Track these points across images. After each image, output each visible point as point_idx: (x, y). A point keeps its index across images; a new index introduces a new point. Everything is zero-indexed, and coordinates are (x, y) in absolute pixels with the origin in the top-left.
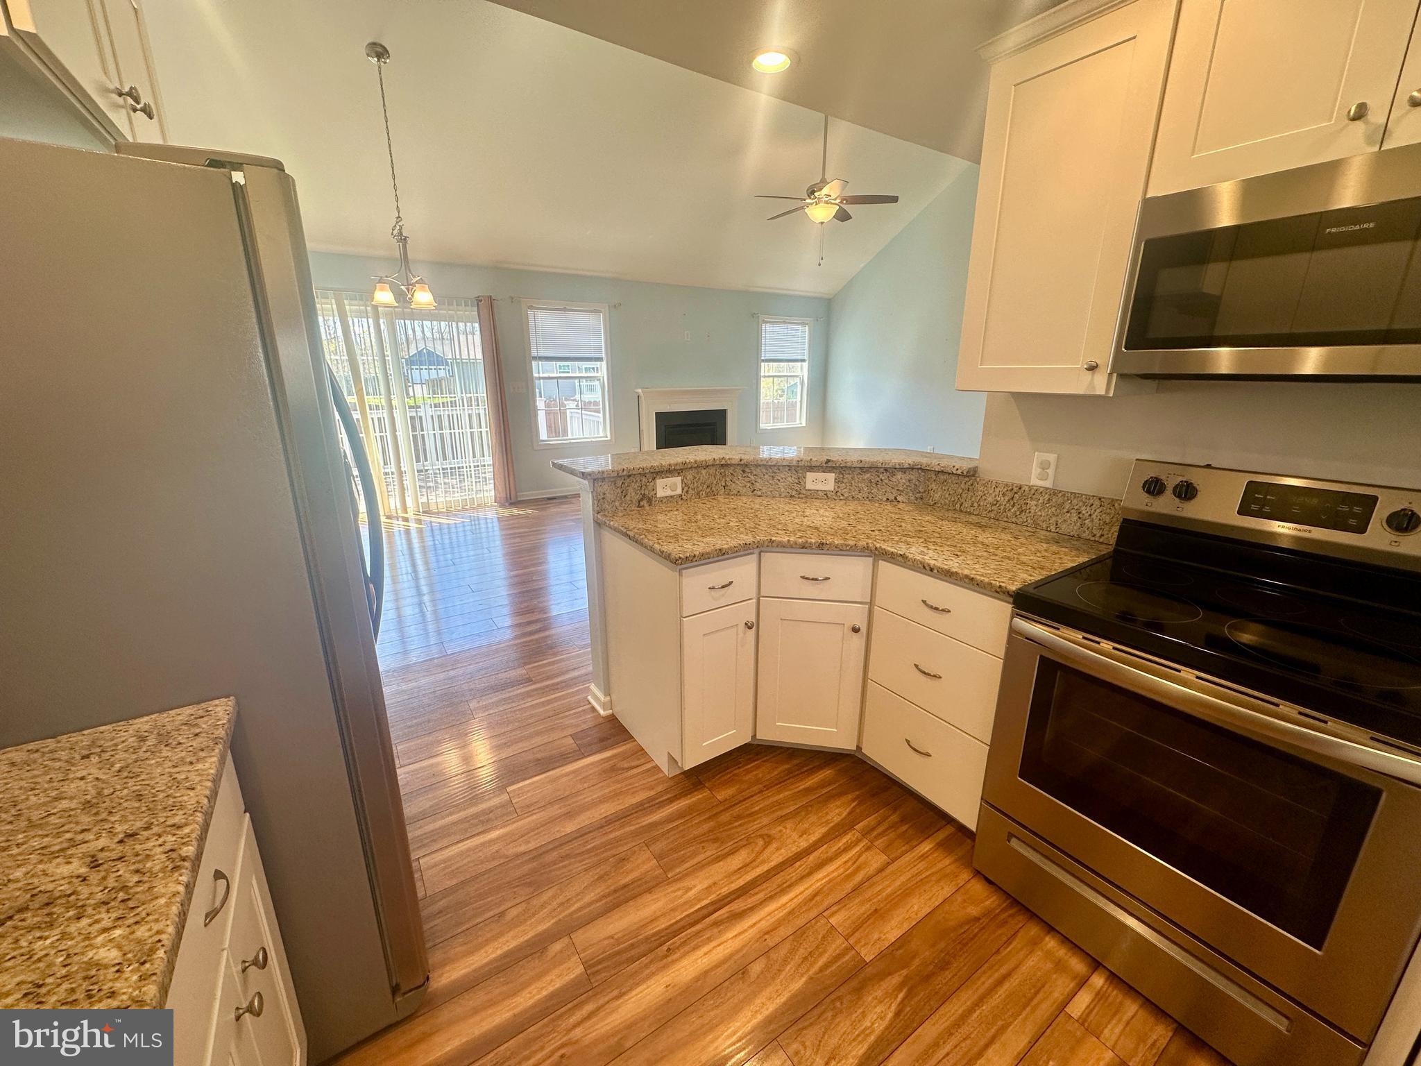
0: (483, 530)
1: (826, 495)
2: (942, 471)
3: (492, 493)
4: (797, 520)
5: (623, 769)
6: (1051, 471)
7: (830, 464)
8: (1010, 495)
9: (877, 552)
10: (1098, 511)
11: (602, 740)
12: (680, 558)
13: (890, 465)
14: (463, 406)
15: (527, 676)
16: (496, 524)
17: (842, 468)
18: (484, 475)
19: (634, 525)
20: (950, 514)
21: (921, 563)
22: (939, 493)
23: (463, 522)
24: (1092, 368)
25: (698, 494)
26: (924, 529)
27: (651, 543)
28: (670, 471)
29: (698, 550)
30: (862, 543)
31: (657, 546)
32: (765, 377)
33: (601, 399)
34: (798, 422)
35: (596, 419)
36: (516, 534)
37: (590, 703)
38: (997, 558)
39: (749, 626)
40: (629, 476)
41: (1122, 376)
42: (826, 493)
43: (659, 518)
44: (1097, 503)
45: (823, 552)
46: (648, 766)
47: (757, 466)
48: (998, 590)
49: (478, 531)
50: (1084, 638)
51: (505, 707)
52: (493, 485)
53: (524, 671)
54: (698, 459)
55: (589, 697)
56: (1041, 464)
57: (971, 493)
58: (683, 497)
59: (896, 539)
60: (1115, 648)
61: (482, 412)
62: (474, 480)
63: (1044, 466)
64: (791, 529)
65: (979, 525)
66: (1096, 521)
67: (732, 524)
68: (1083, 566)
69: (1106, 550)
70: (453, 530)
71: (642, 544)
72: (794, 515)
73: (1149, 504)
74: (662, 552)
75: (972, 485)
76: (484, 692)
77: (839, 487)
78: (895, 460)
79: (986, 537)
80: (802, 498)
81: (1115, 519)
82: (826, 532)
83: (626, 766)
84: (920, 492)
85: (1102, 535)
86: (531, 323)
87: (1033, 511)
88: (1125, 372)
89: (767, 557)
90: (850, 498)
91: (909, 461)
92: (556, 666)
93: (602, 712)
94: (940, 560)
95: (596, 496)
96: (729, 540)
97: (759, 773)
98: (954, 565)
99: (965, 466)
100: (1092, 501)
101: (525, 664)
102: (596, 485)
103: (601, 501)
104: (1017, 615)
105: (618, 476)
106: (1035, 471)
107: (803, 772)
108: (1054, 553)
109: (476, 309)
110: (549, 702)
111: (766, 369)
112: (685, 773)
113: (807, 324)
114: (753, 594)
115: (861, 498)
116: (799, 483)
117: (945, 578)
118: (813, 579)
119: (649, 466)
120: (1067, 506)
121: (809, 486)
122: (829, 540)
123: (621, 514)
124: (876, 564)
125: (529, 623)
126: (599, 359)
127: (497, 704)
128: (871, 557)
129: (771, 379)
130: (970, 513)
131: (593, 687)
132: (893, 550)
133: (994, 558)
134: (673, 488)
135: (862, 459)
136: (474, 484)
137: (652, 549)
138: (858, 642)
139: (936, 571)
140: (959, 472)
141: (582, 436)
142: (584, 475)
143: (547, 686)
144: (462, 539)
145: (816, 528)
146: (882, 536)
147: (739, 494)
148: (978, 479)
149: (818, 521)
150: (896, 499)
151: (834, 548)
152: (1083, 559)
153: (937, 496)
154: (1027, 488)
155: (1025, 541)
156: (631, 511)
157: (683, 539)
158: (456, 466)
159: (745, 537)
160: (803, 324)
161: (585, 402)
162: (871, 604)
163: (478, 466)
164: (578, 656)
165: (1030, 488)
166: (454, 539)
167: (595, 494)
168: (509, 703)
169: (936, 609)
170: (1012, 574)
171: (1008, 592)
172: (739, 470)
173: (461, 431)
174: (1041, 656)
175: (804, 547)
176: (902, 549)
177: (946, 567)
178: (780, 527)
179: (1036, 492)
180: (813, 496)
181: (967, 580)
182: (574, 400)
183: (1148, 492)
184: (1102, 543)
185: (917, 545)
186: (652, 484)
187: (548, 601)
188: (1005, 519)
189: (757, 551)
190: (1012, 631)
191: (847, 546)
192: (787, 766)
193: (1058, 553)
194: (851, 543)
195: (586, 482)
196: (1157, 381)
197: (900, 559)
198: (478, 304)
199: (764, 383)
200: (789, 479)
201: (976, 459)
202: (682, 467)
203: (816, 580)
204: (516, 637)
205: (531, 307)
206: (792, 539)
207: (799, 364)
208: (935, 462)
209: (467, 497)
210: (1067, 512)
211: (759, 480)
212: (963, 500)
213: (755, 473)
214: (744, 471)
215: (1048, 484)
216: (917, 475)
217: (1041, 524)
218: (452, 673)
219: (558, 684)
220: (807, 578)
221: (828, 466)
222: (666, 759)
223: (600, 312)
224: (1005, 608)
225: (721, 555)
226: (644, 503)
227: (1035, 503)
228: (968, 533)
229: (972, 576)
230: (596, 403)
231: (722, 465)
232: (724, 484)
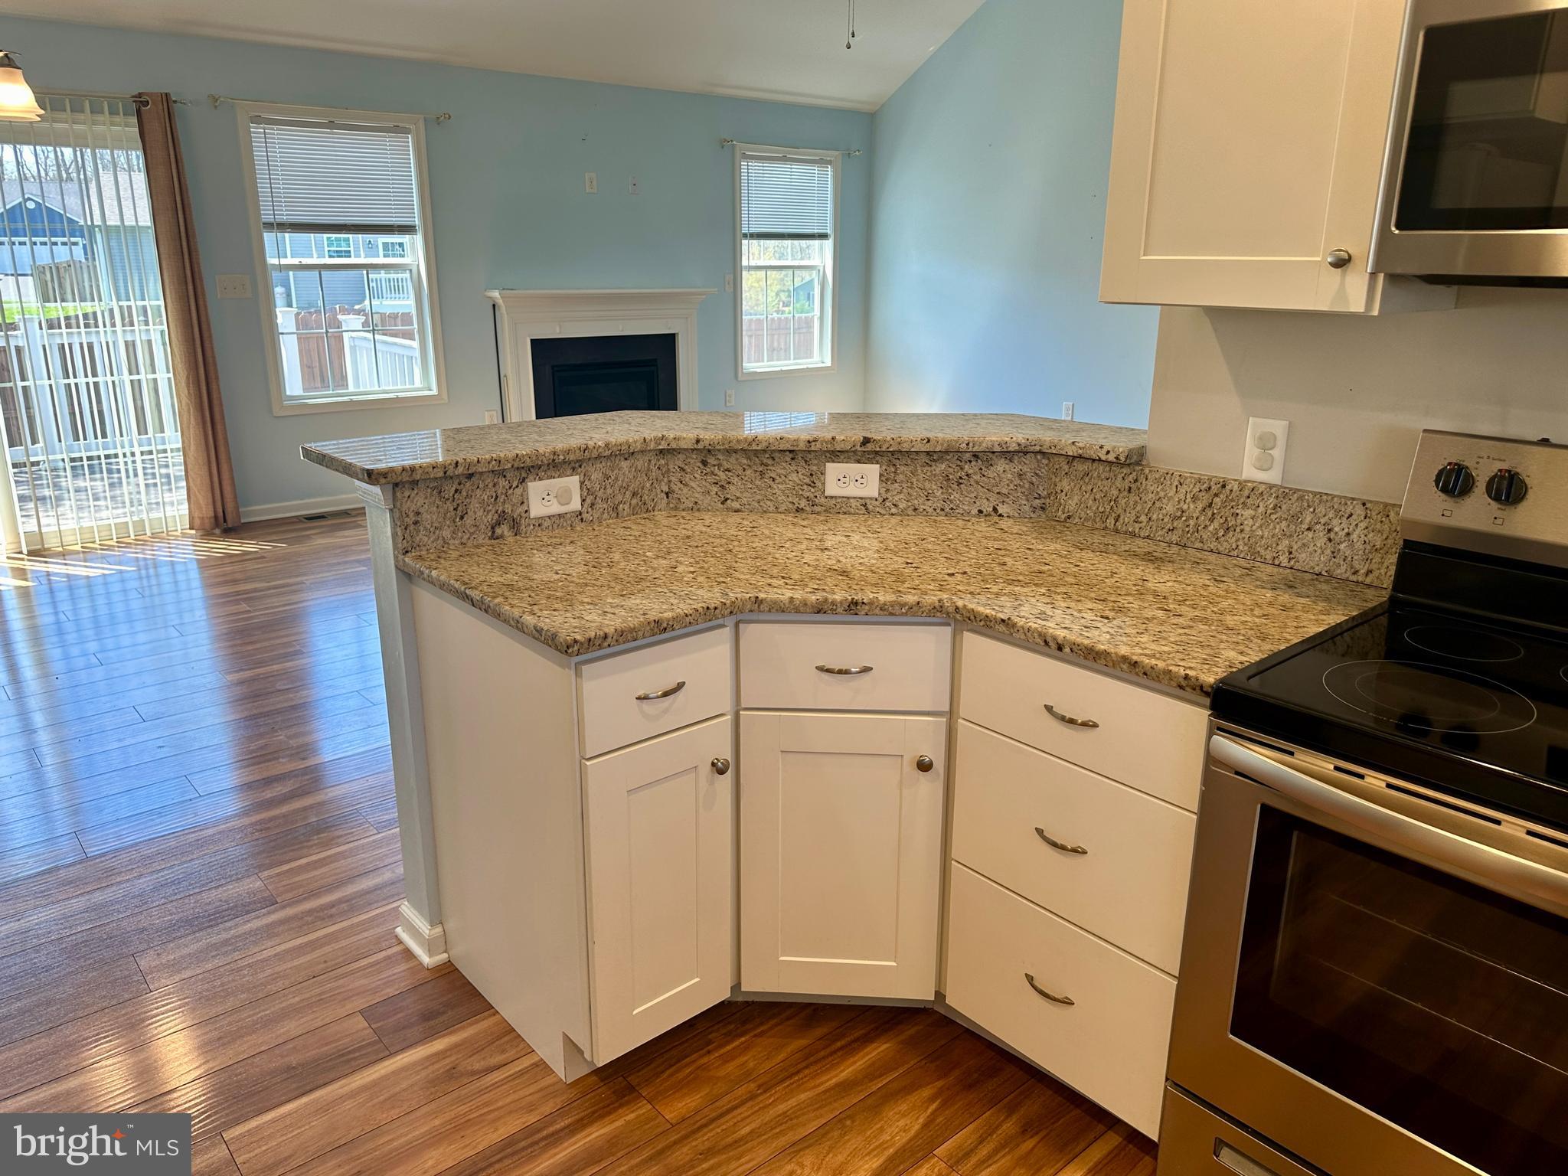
0: (167, 588)
1: (865, 505)
2: (1080, 457)
3: (184, 509)
4: (808, 558)
5: (473, 1073)
6: (1277, 453)
7: (870, 447)
8: (1205, 498)
9: (958, 616)
10: (1363, 525)
11: (427, 1017)
12: (576, 641)
13: (983, 447)
14: (113, 325)
15: (266, 894)
16: (195, 574)
17: (893, 453)
18: (164, 471)
19: (484, 574)
20: (1097, 538)
21: (1040, 635)
22: (1076, 499)
23: (121, 572)
24: (1341, 263)
25: (615, 508)
26: (1047, 568)
27: (516, 612)
28: (554, 465)
29: (612, 624)
30: (931, 599)
31: (529, 620)
32: (750, 268)
33: (414, 312)
34: (816, 357)
35: (406, 352)
36: (238, 593)
37: (401, 942)
38: (1181, 620)
39: (719, 769)
40: (470, 476)
41: (1393, 278)
42: (864, 503)
43: (536, 560)
44: (1359, 511)
45: (855, 618)
46: (526, 1062)
47: (730, 451)
48: (1184, 683)
49: (155, 590)
50: (1337, 768)
51: (217, 962)
52: (184, 492)
53: (259, 883)
54: (613, 440)
55: (399, 930)
56: (1260, 438)
57: (1133, 498)
58: (585, 516)
59: (995, 589)
60: (1389, 786)
61: (156, 338)
62: (142, 483)
63: (1266, 443)
64: (796, 577)
65: (1150, 558)
66: (1359, 545)
67: (680, 569)
68: (1339, 631)
69: (1376, 598)
70: (100, 590)
71: (498, 615)
72: (803, 547)
73: (1447, 513)
74: (539, 631)
75: (1136, 481)
76: (172, 932)
77: (887, 490)
78: (993, 436)
79: (1162, 580)
80: (818, 513)
81: (1390, 542)
82: (863, 579)
83: (477, 1066)
84: (1040, 497)
85: (1369, 572)
86: (259, 153)
87: (1247, 529)
88: (1399, 271)
89: (752, 632)
90: (910, 511)
91: (1017, 436)
92: (333, 866)
93: (426, 960)
94: (1076, 628)
95: (401, 518)
96: (675, 602)
97: (749, 1060)
98: (1101, 637)
99: (1122, 445)
100: (1349, 510)
101: (262, 867)
102: (398, 494)
103: (412, 527)
104: (1219, 729)
105: (446, 477)
106: (1251, 450)
107: (835, 1052)
108: (1285, 608)
109: (134, 120)
110: (313, 945)
111: (753, 253)
112: (598, 1071)
113: (830, 163)
114: (726, 705)
115: (930, 510)
116: (812, 484)
117: (1087, 663)
118: (840, 672)
119: (511, 455)
120: (1308, 518)
121: (832, 488)
122: (868, 595)
123: (455, 554)
124: (958, 638)
125: (268, 782)
126: (407, 229)
127: (199, 957)
128: (949, 625)
129: (762, 273)
130: (1133, 535)
131: (406, 909)
132: (988, 612)
133: (1176, 620)
134: (564, 497)
135: (930, 435)
136: (142, 488)
137: (518, 626)
138: (929, 788)
139: (1067, 650)
140: (1111, 457)
141: (376, 388)
142: (371, 476)
143: (310, 912)
144: (119, 608)
145: (844, 573)
146: (968, 584)
147: (696, 507)
148: (1147, 471)
149: (848, 558)
150: (995, 510)
151: (877, 611)
152: (1335, 618)
153: (1072, 504)
154: (1236, 488)
155: (1233, 587)
156: (477, 547)
157: (582, 603)
158: (102, 453)
159: (707, 595)
160: (821, 162)
161: (382, 315)
162: (952, 714)
163: (151, 452)
164: (377, 845)
165: (1242, 484)
166: (103, 610)
167: (397, 515)
168: (225, 954)
169: (1072, 721)
170: (1208, 651)
171: (1201, 687)
172: (695, 460)
173: (109, 379)
174: (1264, 807)
175: (821, 611)
176: (1003, 608)
177: (1086, 642)
178: (775, 571)
179: (1252, 491)
180: (840, 507)
181: (1125, 667)
182: (358, 312)
183: (1445, 490)
184: (1369, 586)
185: (1033, 600)
186: (518, 491)
187: (310, 733)
188: (1198, 545)
189: (730, 621)
190: (1212, 761)
191: (902, 605)
192: (803, 1042)
193: (1292, 608)
194: (911, 599)
195: (376, 490)
196: (1456, 287)
197: (1002, 628)
198: (139, 112)
199: (748, 280)
200: (794, 477)
201: (1145, 432)
202: (579, 455)
203: (847, 672)
204: (245, 813)
205: (257, 120)
206: (798, 595)
207: (816, 243)
208: (1066, 439)
209: (128, 519)
210: (1309, 529)
211: (735, 480)
212: (1120, 511)
213: (726, 465)
214: (705, 463)
215: (1273, 476)
216: (1034, 465)
217: (1263, 552)
218: (98, 897)
219: (332, 905)
220: (829, 671)
221: (866, 451)
222: (559, 1044)
223: (407, 131)
224: (1197, 717)
225: (661, 631)
226: (504, 529)
227: (1251, 512)
228: (1129, 573)
229: (1135, 658)
230: (406, 318)
231: (661, 451)
232: (666, 489)
